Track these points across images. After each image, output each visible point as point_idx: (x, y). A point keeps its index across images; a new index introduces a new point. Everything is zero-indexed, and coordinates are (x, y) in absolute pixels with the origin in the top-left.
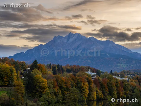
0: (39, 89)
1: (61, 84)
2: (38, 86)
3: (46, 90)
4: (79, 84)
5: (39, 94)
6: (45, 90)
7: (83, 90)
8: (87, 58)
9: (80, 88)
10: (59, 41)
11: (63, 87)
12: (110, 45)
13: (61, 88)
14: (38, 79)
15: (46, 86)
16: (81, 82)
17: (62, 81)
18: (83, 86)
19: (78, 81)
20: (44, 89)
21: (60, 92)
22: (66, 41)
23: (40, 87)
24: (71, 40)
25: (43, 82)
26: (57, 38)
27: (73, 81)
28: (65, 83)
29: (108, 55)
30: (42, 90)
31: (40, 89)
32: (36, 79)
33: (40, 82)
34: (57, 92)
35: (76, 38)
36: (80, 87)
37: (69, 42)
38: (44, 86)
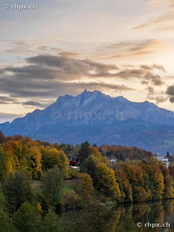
0: (104, 183)
1: (131, 175)
2: (103, 180)
3: (114, 185)
4: (151, 176)
5: (104, 191)
6: (112, 185)
7: (158, 184)
8: (114, 131)
9: (153, 181)
10: (66, 104)
11: (134, 180)
12: (150, 109)
13: (131, 181)
14: (102, 170)
15: (113, 179)
16: (155, 172)
17: (132, 171)
18: (157, 178)
19: (150, 172)
20: (112, 183)
21: (131, 187)
22: (78, 104)
23: (106, 181)
24: (86, 102)
25: (110, 173)
26: (64, 99)
27: (145, 171)
28: (136, 174)
29: (147, 125)
30: (109, 185)
31: (106, 184)
32: (100, 169)
33: (105, 174)
34: (126, 187)
35: (95, 98)
36: (153, 179)
37: (83, 105)
38: (112, 179)
